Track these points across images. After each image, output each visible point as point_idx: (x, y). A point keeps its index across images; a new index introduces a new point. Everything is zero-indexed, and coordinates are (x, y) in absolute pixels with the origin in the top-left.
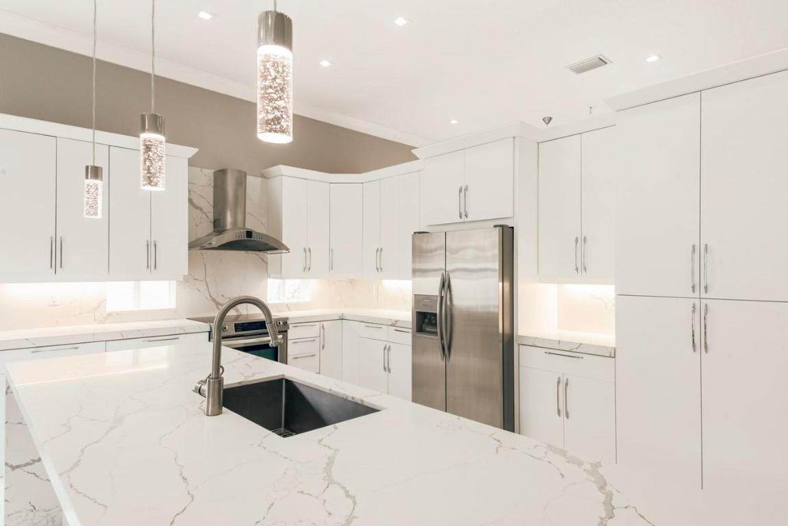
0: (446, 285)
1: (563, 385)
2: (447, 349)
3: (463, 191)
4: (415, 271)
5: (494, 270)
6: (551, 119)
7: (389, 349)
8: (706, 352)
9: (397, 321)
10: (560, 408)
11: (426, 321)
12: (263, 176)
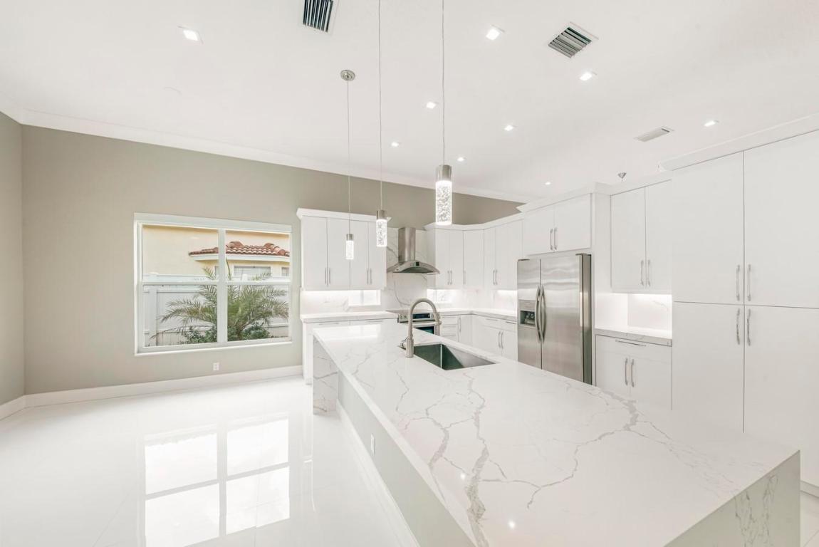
0: (541, 294)
1: (630, 364)
2: (542, 336)
3: (553, 231)
4: (519, 284)
5: (575, 284)
6: (625, 174)
7: (502, 334)
8: (749, 345)
9: (507, 316)
10: (628, 379)
11: (527, 317)
12: (424, 230)
